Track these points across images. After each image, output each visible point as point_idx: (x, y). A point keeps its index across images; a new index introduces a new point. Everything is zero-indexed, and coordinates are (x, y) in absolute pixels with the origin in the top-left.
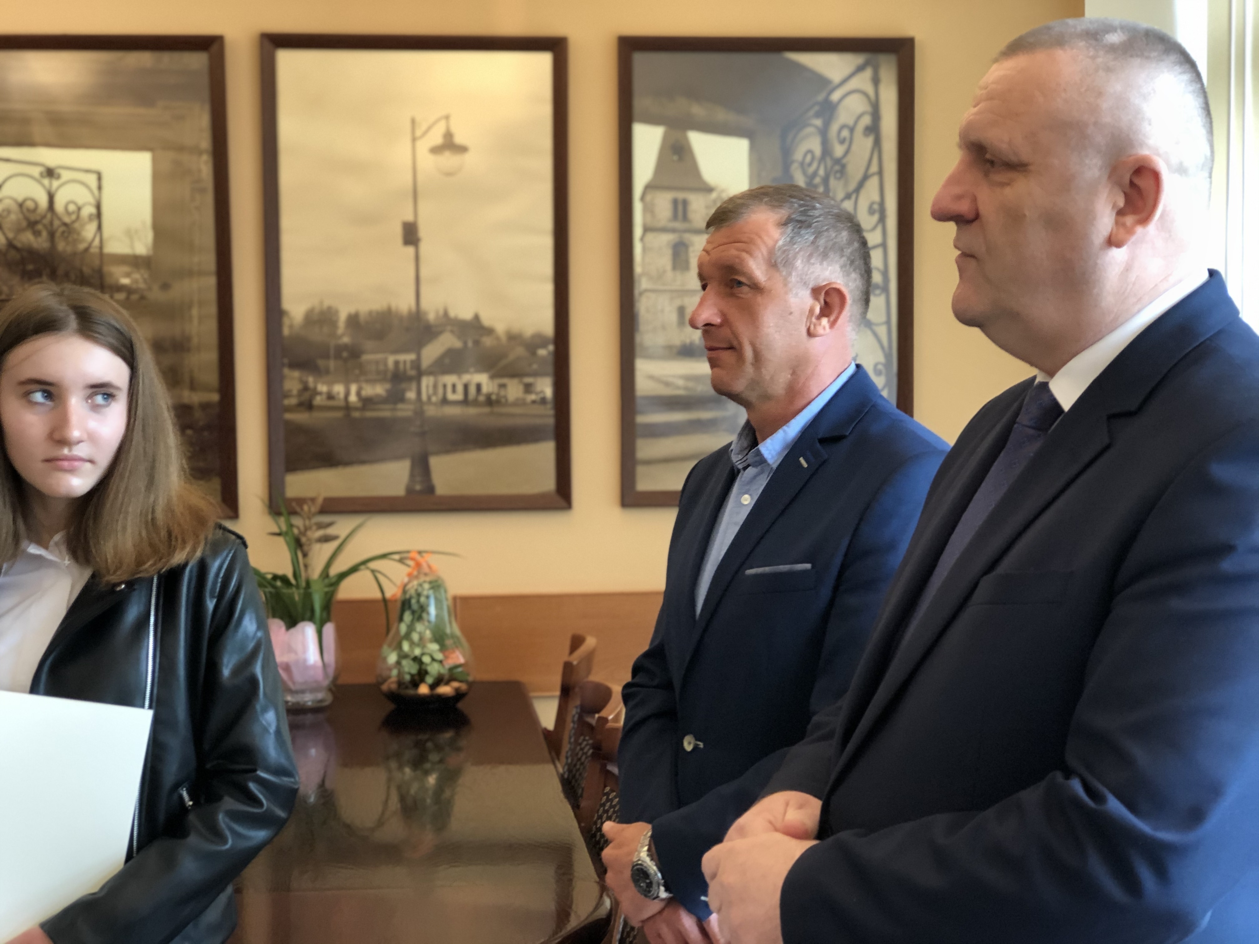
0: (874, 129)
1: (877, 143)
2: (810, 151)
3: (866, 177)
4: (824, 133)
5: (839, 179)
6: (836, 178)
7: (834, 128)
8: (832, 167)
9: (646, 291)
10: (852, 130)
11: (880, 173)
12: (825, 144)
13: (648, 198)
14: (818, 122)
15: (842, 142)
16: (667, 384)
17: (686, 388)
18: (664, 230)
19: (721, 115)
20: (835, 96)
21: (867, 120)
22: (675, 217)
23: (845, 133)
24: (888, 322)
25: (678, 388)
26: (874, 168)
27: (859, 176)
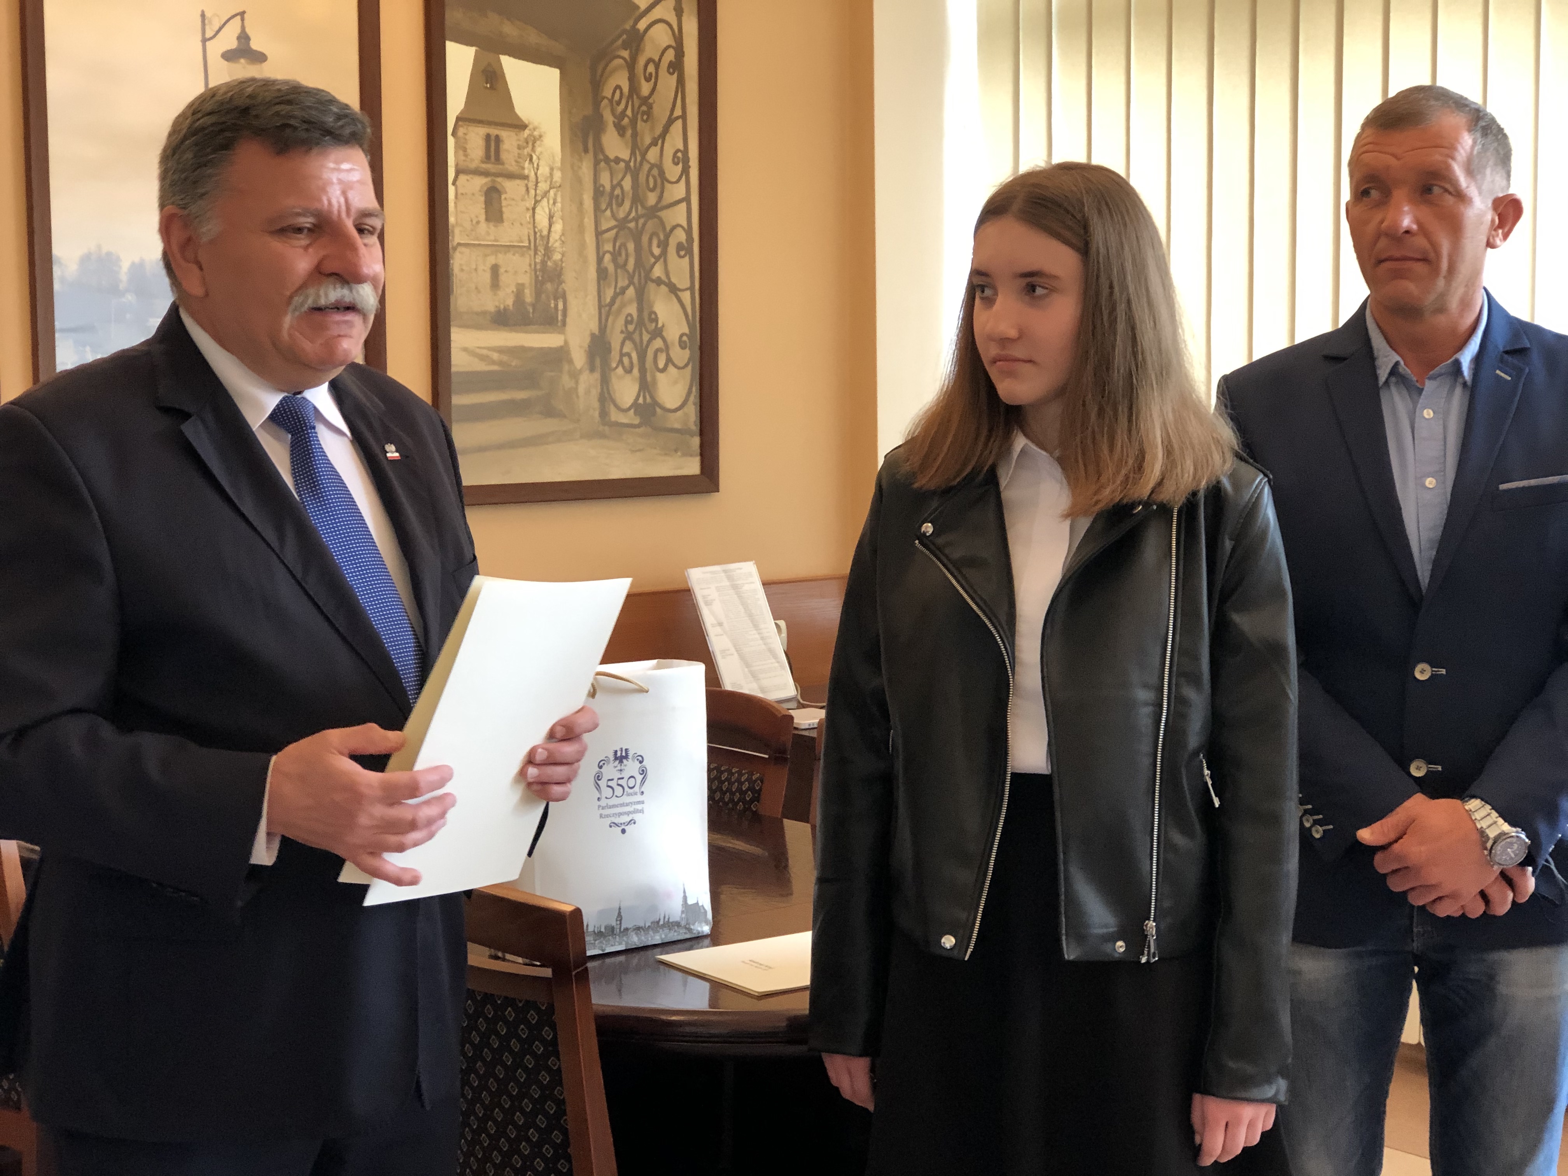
0: (677, 66)
1: (681, 82)
2: (618, 87)
3: (671, 121)
4: (631, 66)
5: (646, 121)
6: (643, 120)
7: (641, 61)
8: (639, 107)
9: (459, 244)
10: (657, 66)
11: (684, 117)
12: (632, 79)
13: (461, 132)
14: (626, 54)
15: (648, 80)
16: (483, 358)
17: (501, 363)
18: (477, 172)
19: (533, 38)
20: (642, 25)
21: (670, 55)
22: (487, 157)
23: (651, 68)
24: (691, 288)
25: (494, 363)
26: (678, 112)
27: (664, 120)
